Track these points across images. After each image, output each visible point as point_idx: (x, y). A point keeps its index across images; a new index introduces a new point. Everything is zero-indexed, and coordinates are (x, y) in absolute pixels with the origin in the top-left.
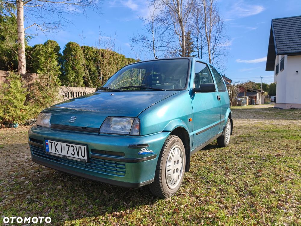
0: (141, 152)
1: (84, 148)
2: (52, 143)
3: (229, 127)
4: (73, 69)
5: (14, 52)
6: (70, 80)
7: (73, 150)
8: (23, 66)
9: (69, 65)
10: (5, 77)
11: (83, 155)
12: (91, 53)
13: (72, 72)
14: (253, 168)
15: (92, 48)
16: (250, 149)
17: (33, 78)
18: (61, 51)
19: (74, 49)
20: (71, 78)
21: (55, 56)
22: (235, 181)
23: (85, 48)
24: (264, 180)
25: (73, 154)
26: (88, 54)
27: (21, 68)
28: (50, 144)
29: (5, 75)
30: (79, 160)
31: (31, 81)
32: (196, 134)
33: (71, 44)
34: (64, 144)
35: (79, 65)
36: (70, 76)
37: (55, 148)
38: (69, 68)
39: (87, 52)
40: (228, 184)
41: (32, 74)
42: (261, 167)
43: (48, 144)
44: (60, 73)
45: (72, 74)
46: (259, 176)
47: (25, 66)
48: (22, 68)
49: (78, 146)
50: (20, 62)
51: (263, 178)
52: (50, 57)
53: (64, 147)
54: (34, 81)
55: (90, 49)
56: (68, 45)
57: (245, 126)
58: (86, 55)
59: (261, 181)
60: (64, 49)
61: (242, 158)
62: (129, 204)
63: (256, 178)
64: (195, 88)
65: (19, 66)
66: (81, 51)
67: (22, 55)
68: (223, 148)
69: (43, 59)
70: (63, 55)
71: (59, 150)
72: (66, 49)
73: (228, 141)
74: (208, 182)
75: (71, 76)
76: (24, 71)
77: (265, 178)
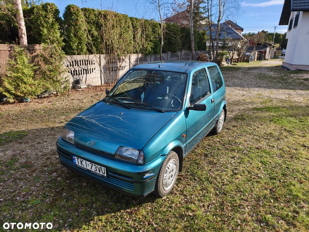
0: (145, 177)
1: (104, 169)
2: (78, 159)
3: (222, 117)
4: (75, 35)
5: (13, 19)
6: (73, 48)
7: (96, 168)
8: (24, 34)
9: (71, 31)
10: (9, 51)
11: (104, 173)
12: (92, 16)
13: (74, 39)
14: (233, 164)
15: (93, 10)
16: (238, 138)
17: (36, 49)
19: (75, 14)
20: (75, 46)
21: (57, 26)
22: (216, 179)
23: (85, 10)
24: (238, 178)
25: (96, 170)
26: (89, 18)
27: (21, 37)
28: (76, 160)
29: (9, 49)
30: (101, 175)
31: (35, 52)
32: (189, 143)
33: (71, 7)
34: (88, 163)
35: (81, 31)
36: (73, 44)
37: (81, 163)
38: (72, 35)
39: (89, 15)
40: (210, 182)
41: (34, 46)
42: (240, 163)
43: (75, 159)
44: (64, 44)
45: (75, 41)
46: (236, 174)
47: (26, 33)
48: (23, 36)
49: (99, 166)
50: (20, 30)
51: (238, 175)
52: (52, 28)
53: (88, 164)
54: (38, 52)
55: (92, 12)
56: (68, 8)
58: (88, 18)
59: (236, 179)
60: (64, 12)
61: (228, 150)
63: (232, 176)
65: (19, 35)
66: (81, 14)
67: (21, 22)
69: (45, 31)
70: (63, 19)
71: (85, 165)
72: (66, 12)
73: (220, 129)
74: (195, 180)
75: (75, 44)
76: (25, 40)
77: (239, 176)
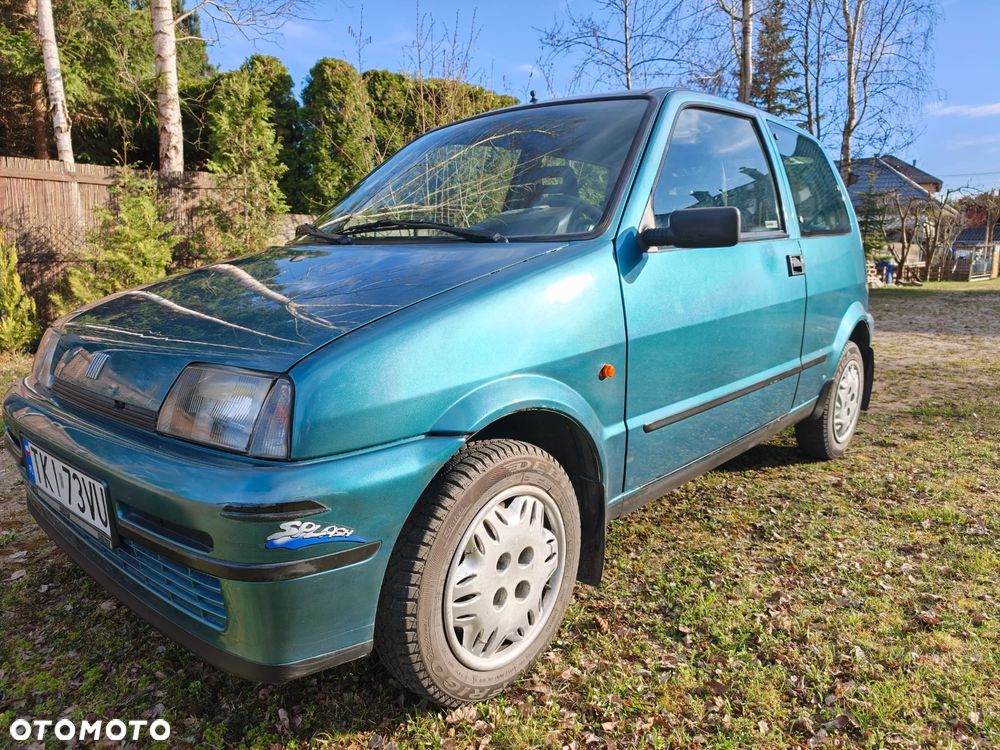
0: (280, 539)
1: (101, 491)
2: (34, 451)
3: (851, 379)
4: (335, 154)
5: (144, 102)
6: (326, 194)
7: (81, 493)
8: (175, 148)
9: (321, 140)
11: (103, 518)
12: (394, 95)
13: (329, 164)
14: (910, 577)
15: (401, 79)
16: (932, 475)
17: (198, 188)
18: (297, 93)
19: (337, 85)
20: (330, 187)
21: (264, 109)
22: (802, 640)
23: (373, 79)
24: (939, 650)
25: (81, 506)
26: (385, 99)
27: (166, 156)
28: (32, 455)
30: (99, 537)
31: (193, 197)
32: (646, 429)
33: (326, 64)
34: (57, 465)
35: (356, 141)
36: (325, 179)
37: (45, 474)
38: (323, 151)
39: (384, 93)
40: (761, 657)
41: (194, 176)
42: (949, 575)
43: (28, 454)
44: (284, 167)
45: (333, 171)
46: (926, 625)
47: (180, 147)
48: (172, 154)
50: (163, 136)
51: (940, 635)
52: (247, 115)
53: (60, 476)
54: (201, 196)
55: (394, 82)
56: (318, 71)
57: (954, 365)
58: (379, 101)
59: (926, 651)
60: (306, 84)
61: (879, 517)
62: (299, 720)
63: (904, 633)
64: (652, 225)
65: (161, 150)
66: (359, 90)
67: (170, 111)
68: (817, 466)
69: (224, 121)
70: (302, 105)
71: (54, 486)
72: (312, 84)
73: (845, 437)
74: (679, 636)
75: (330, 181)
76: (176, 163)
77: (947, 639)
